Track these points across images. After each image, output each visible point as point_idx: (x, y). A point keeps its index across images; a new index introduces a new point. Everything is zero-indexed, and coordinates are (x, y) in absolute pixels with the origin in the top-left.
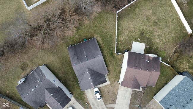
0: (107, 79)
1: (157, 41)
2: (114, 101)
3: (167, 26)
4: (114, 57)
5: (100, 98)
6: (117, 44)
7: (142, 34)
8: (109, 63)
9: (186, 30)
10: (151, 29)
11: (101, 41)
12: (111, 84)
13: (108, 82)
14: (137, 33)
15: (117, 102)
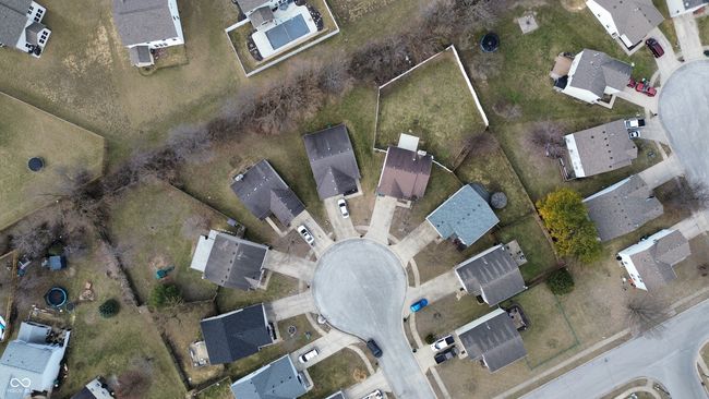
0: (359, 188)
1: (437, 134)
2: (367, 221)
3: (455, 113)
4: (371, 155)
5: (345, 215)
6: (378, 136)
7: (416, 122)
8: (363, 163)
9: (482, 120)
10: (430, 117)
11: (352, 130)
12: (364, 195)
13: (360, 193)
14: (408, 120)
15: (372, 223)
